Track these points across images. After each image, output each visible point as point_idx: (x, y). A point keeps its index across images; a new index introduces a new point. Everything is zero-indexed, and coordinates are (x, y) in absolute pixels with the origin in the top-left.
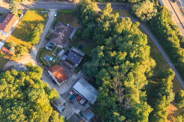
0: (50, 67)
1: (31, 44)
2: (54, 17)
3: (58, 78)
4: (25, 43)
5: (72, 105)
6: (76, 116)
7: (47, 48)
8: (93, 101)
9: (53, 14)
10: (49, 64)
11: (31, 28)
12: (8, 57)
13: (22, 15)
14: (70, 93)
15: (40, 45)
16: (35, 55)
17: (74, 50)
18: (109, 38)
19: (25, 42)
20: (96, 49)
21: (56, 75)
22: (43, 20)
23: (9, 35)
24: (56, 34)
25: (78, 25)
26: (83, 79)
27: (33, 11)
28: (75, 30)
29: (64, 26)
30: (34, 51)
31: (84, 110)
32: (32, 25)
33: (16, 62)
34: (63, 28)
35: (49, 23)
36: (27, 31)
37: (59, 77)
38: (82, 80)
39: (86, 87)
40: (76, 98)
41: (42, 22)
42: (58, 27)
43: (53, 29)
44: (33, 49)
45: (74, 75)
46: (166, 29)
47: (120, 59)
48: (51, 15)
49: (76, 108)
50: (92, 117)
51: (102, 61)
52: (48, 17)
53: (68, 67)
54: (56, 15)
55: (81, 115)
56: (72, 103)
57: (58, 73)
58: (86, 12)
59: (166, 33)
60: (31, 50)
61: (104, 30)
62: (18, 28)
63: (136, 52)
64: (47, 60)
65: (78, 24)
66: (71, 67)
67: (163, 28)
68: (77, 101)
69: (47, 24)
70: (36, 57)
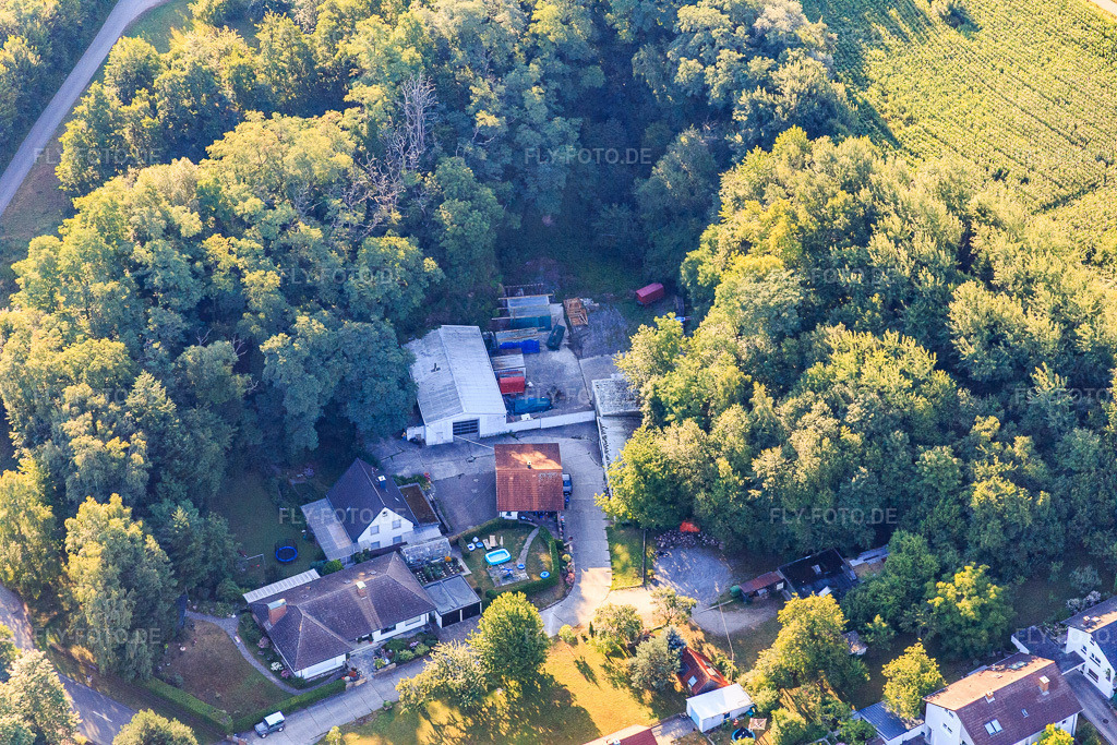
10: (530, 540)
64: (520, 562)
70: (565, 596)
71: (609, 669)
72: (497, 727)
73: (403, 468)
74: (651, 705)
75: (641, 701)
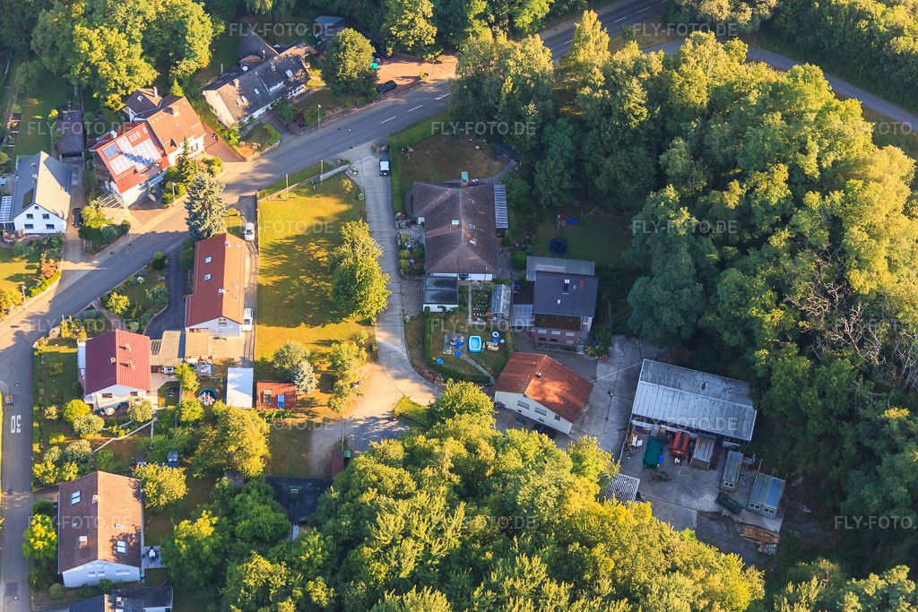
0: (492, 379)
1: (358, 323)
2: (381, 179)
3: (554, 403)
4: (331, 331)
5: (671, 488)
6: (713, 520)
7: (434, 308)
8: (744, 429)
9: (367, 166)
10: (481, 368)
11: (317, 261)
12: (299, 415)
13: (250, 226)
14: (634, 444)
15: (397, 310)
16: (401, 361)
17: (540, 267)
18: (674, 146)
19: (330, 327)
20: (646, 211)
21: (542, 392)
22: (344, 207)
23: (249, 327)
24: (437, 238)
25: (497, 164)
26: (652, 364)
27: (285, 193)
28: (499, 189)
29: (449, 191)
30: (390, 345)
31: (733, 479)
32: (312, 248)
33: (344, 423)
34: (452, 200)
35: (377, 207)
36: (308, 281)
37: (556, 399)
38: (649, 367)
39: (685, 386)
40: (666, 454)
41: (343, 217)
42: (428, 207)
43: (408, 225)
44: (378, 339)
45: (601, 366)
46: (862, 14)
47: (774, 201)
48: (366, 174)
49: (692, 490)
50: (781, 493)
51: (701, 247)
52: (357, 189)
53: (555, 347)
54: (385, 166)
55: (729, 509)
56: (665, 480)
57: (543, 382)
58: (514, 88)
59: (872, 33)
60: (375, 348)
61: (634, 123)
62: (268, 285)
63: (820, 144)
64: (465, 356)
65: (496, 159)
66: (570, 342)
67: (848, 19)
68: (677, 460)
69: (372, 215)
70: (413, 366)
72: (309, 276)
73: (622, 350)
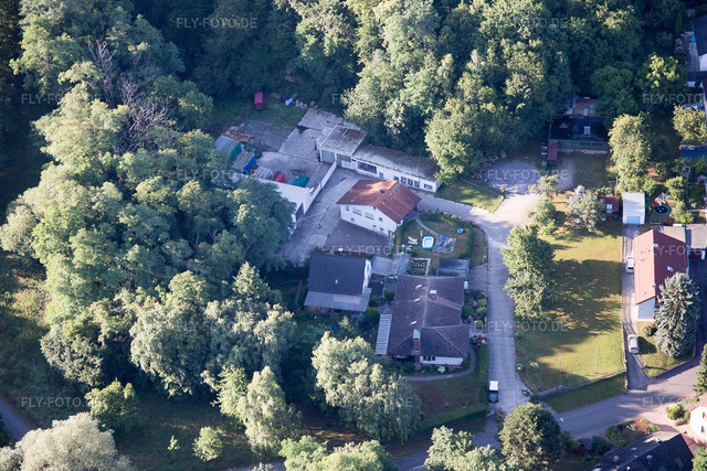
5: (294, 166)
32: (570, 324)
56: (295, 170)
71: (562, 238)
74: (606, 234)
75: (601, 236)
